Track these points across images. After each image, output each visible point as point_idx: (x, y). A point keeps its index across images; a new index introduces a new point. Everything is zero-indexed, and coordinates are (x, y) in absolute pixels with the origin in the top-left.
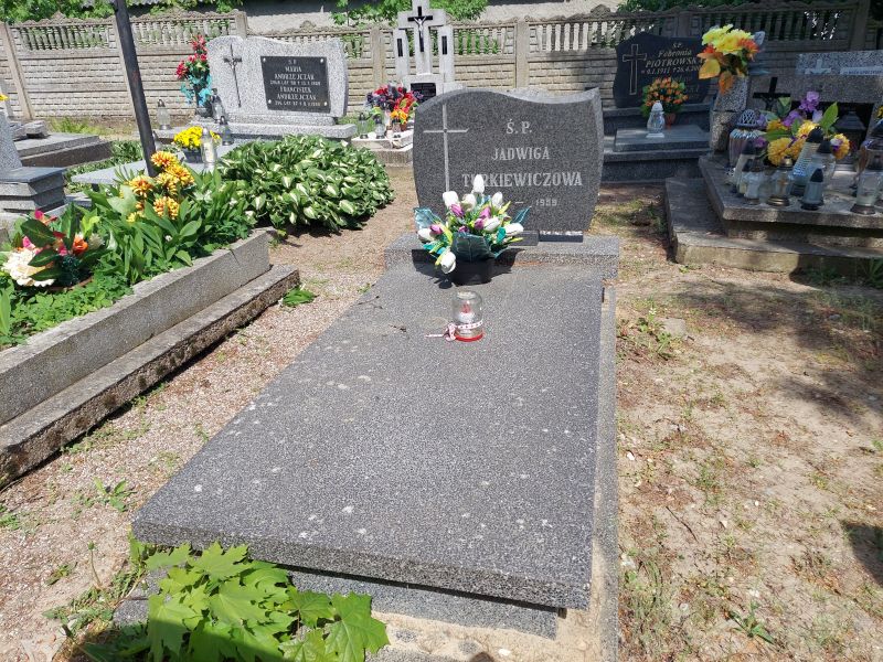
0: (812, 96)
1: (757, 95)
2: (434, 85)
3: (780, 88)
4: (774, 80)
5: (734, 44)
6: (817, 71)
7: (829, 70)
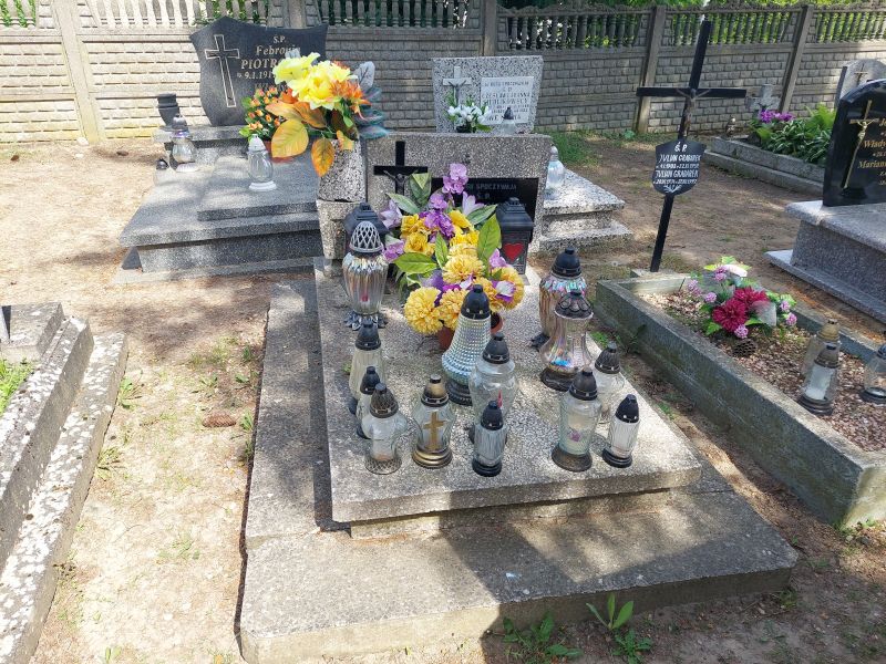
0: (459, 173)
1: (379, 170)
3: (411, 159)
4: (400, 147)
5: (325, 88)
6: (457, 81)
7: (469, 81)
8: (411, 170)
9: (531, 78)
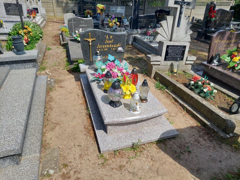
0: (113, 16)
1: (106, 16)
2: (37, 8)
3: (109, 15)
4: (108, 13)
5: (102, 7)
6: (113, 10)
7: (115, 10)
8: (109, 16)
9: (124, 10)
